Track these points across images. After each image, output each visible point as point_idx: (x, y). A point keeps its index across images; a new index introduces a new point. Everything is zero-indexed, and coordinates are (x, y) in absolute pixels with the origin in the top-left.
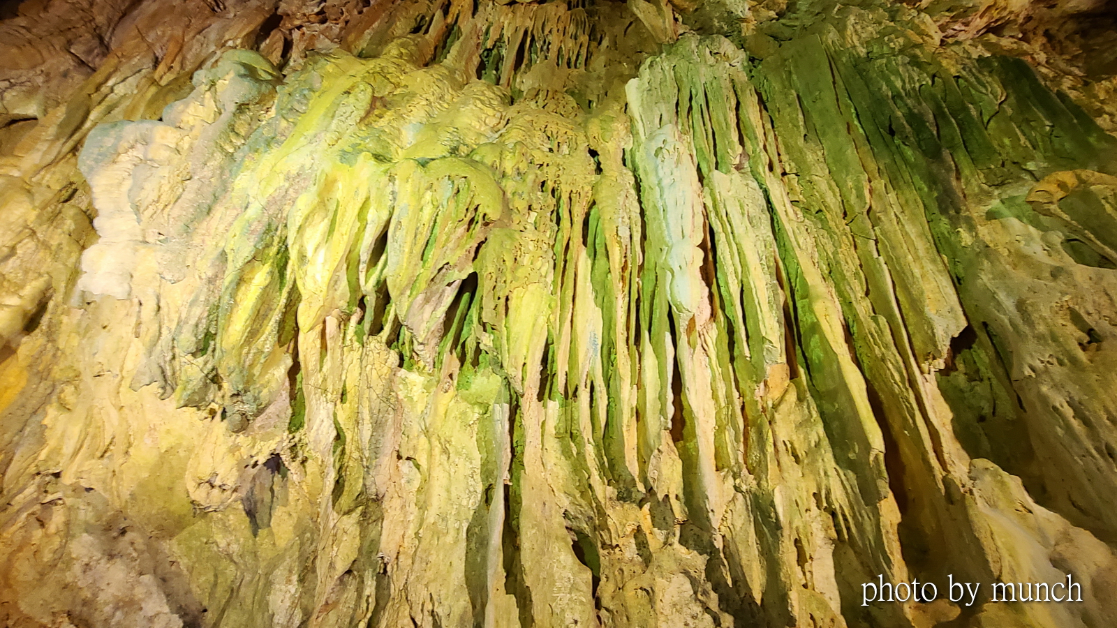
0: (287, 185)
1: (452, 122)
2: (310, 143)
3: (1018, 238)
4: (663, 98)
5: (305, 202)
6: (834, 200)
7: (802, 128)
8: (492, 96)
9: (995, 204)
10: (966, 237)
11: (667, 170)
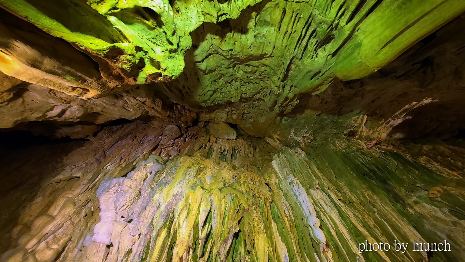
0: (173, 198)
1: (220, 176)
2: (179, 183)
3: (430, 211)
4: (285, 166)
5: (181, 204)
6: (355, 199)
7: (334, 175)
8: (229, 167)
9: (415, 198)
10: (411, 211)
11: (296, 189)
